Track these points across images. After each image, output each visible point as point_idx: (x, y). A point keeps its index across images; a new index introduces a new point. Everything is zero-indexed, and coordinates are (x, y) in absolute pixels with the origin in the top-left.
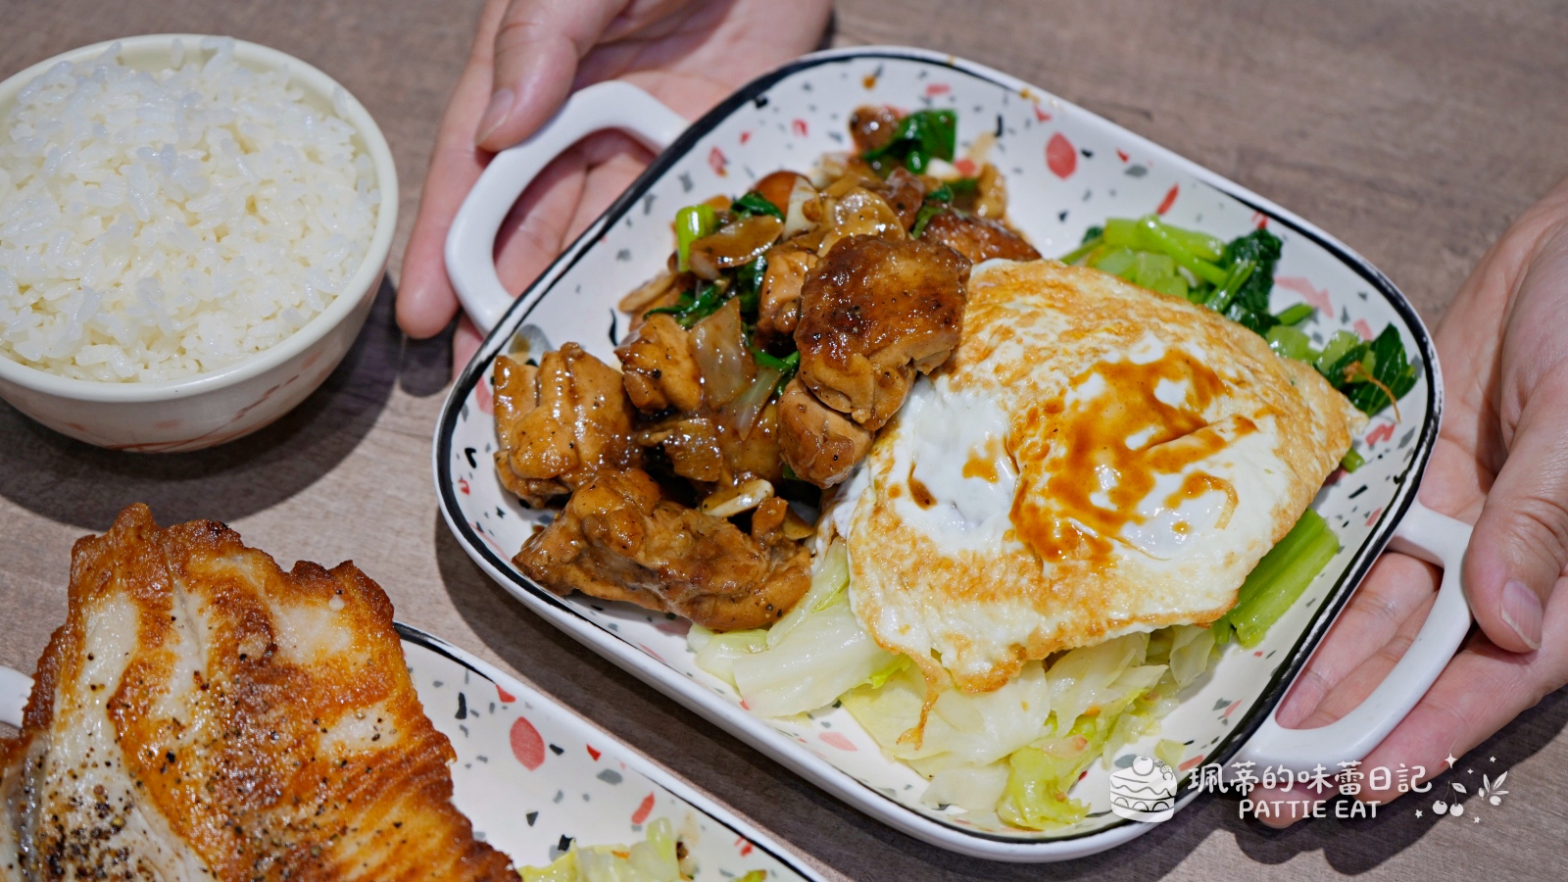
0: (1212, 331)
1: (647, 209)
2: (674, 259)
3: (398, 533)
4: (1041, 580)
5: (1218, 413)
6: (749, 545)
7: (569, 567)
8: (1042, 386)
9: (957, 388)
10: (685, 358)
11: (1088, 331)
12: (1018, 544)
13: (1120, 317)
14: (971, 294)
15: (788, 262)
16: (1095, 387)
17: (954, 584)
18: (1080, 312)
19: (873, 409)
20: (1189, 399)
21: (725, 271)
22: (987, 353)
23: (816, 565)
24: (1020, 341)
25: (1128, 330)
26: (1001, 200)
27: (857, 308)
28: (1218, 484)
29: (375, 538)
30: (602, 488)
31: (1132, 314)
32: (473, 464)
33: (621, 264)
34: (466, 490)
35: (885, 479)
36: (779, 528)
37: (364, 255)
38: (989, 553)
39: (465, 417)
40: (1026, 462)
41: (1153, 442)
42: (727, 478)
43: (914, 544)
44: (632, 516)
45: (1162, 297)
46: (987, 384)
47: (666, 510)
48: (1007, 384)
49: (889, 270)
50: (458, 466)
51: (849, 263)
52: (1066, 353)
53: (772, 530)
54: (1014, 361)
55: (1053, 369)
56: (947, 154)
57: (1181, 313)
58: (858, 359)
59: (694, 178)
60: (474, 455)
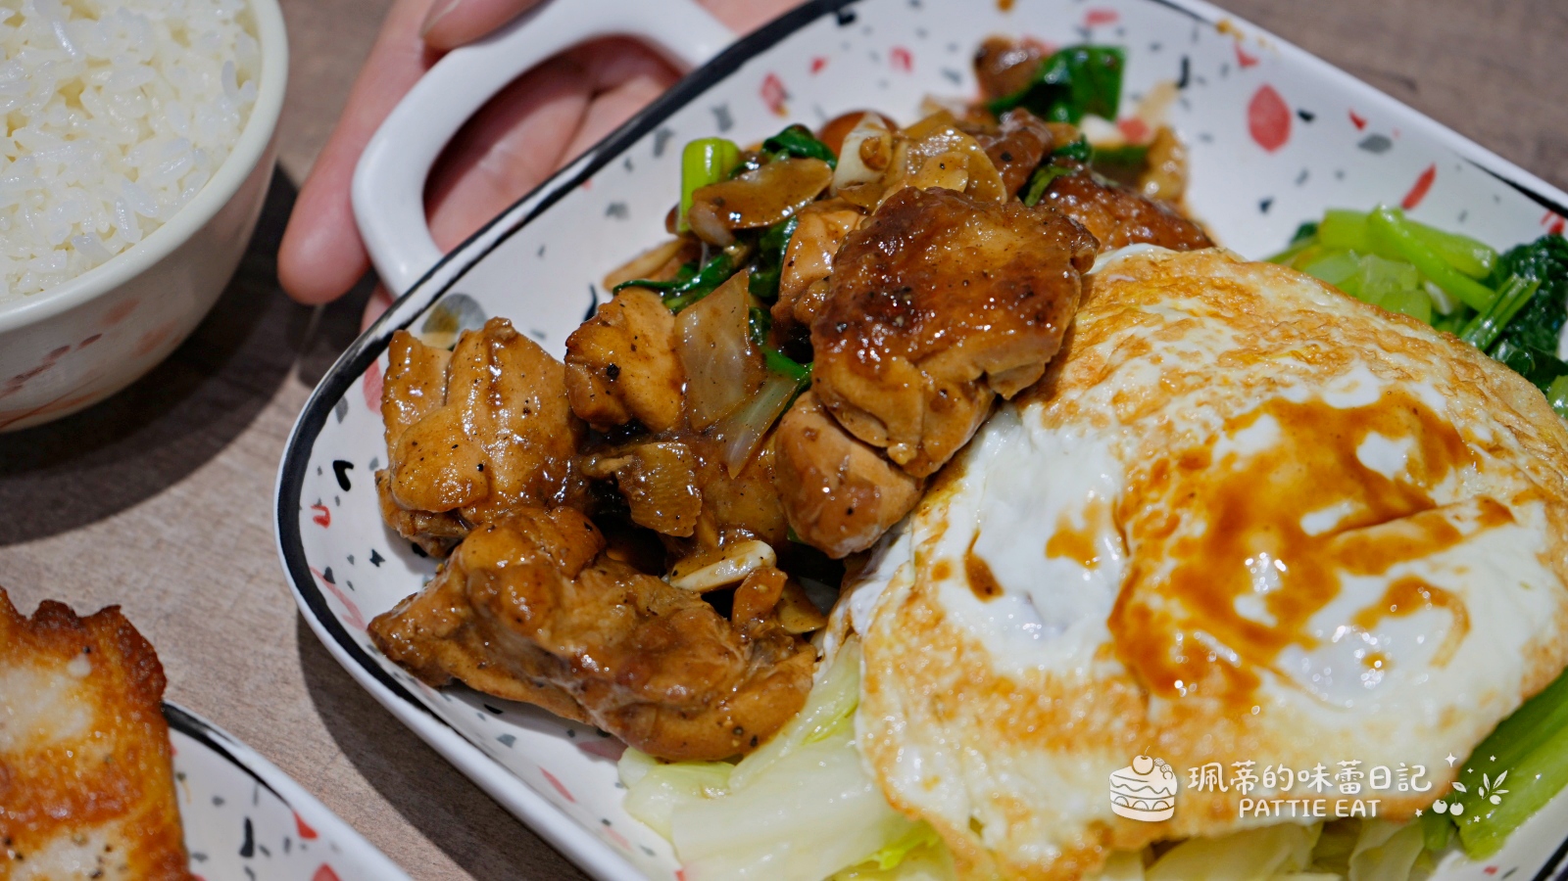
0: (1461, 371)
1: (659, 149)
2: (674, 217)
3: (250, 578)
4: (1143, 725)
5: (1456, 492)
6: (724, 636)
7: (445, 644)
8: (1180, 427)
9: (1053, 423)
10: (662, 353)
11: (1265, 354)
12: (1114, 666)
13: (1318, 338)
14: (1098, 290)
15: (827, 223)
16: (1264, 435)
17: (1013, 721)
18: (1257, 327)
19: (921, 444)
20: (1411, 467)
21: (740, 235)
22: (1105, 374)
23: (820, 672)
24: (1156, 360)
25: (1327, 356)
26: (1179, 179)
27: (908, 290)
28: (1440, 598)
29: (217, 582)
30: (505, 532)
31: (1336, 335)
32: (345, 484)
33: (612, 222)
34: (324, 521)
35: (930, 551)
36: (775, 612)
37: (214, 170)
38: (1071, 675)
39: (341, 417)
40: (1142, 541)
41: (1346, 526)
42: (708, 532)
43: (960, 652)
44: (541, 577)
45: (1387, 317)
46: (1098, 420)
47: (604, 573)
48: (1128, 421)
49: (966, 241)
50: (317, 484)
51: (906, 224)
52: (1225, 382)
53: (760, 616)
54: (1143, 389)
55: (1200, 404)
56: (1106, 109)
57: (1415, 340)
58: (900, 365)
59: (735, 112)
60: (348, 472)
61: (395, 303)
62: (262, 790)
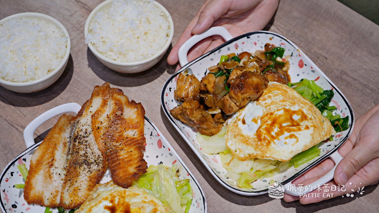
0: (310, 108)
1: (219, 52)
2: (218, 64)
3: (156, 98)
4: (257, 144)
5: (304, 124)
6: (212, 121)
7: (179, 115)
8: (271, 109)
9: (257, 104)
10: (213, 83)
11: (285, 101)
12: (256, 137)
13: (293, 100)
14: (268, 87)
15: (236, 72)
16: (281, 112)
17: (243, 140)
18: (286, 97)
19: (240, 104)
20: (299, 120)
21: (226, 69)
22: (265, 100)
23: (223, 128)
24: (271, 99)
25: (293, 103)
26: (288, 69)
27: (243, 85)
28: (296, 137)
29: (152, 98)
30: (188, 103)
31: (296, 100)
32: (170, 91)
33: (211, 61)
34: (167, 95)
35: (239, 117)
36: (219, 119)
37: (162, 48)
38: (251, 136)
39: (171, 82)
40: (263, 122)
41: (288, 126)
42: (214, 107)
43: (239, 130)
44: (192, 110)
45: (304, 98)
46: (262, 105)
47: (199, 110)
48: (266, 107)
49: (252, 79)
50: (167, 90)
51: (245, 76)
52: (279, 104)
53: (217, 119)
54: (269, 103)
55: (275, 107)
56: (281, 57)
57: (306, 102)
58: (239, 94)
59: (230, 48)
60: (171, 89)
61: (181, 68)
62: (154, 129)
